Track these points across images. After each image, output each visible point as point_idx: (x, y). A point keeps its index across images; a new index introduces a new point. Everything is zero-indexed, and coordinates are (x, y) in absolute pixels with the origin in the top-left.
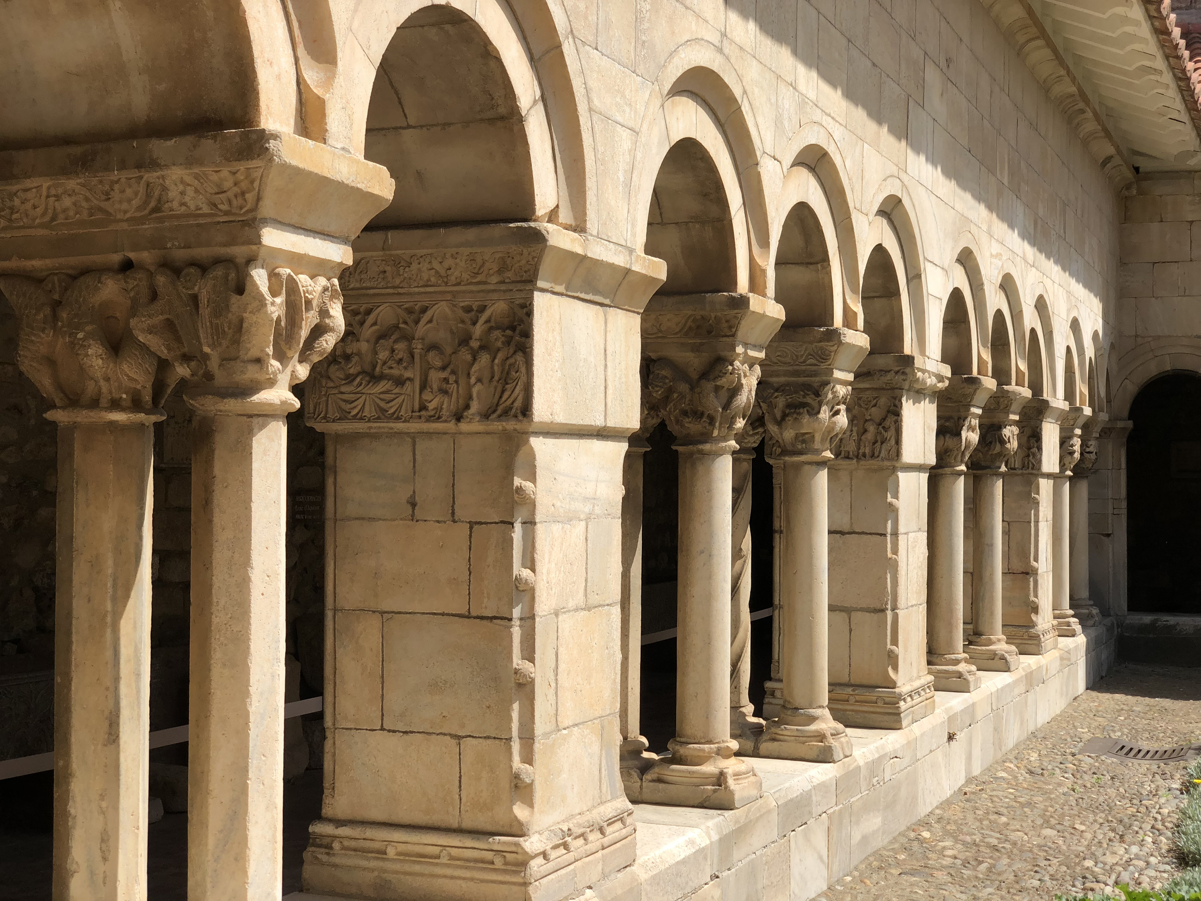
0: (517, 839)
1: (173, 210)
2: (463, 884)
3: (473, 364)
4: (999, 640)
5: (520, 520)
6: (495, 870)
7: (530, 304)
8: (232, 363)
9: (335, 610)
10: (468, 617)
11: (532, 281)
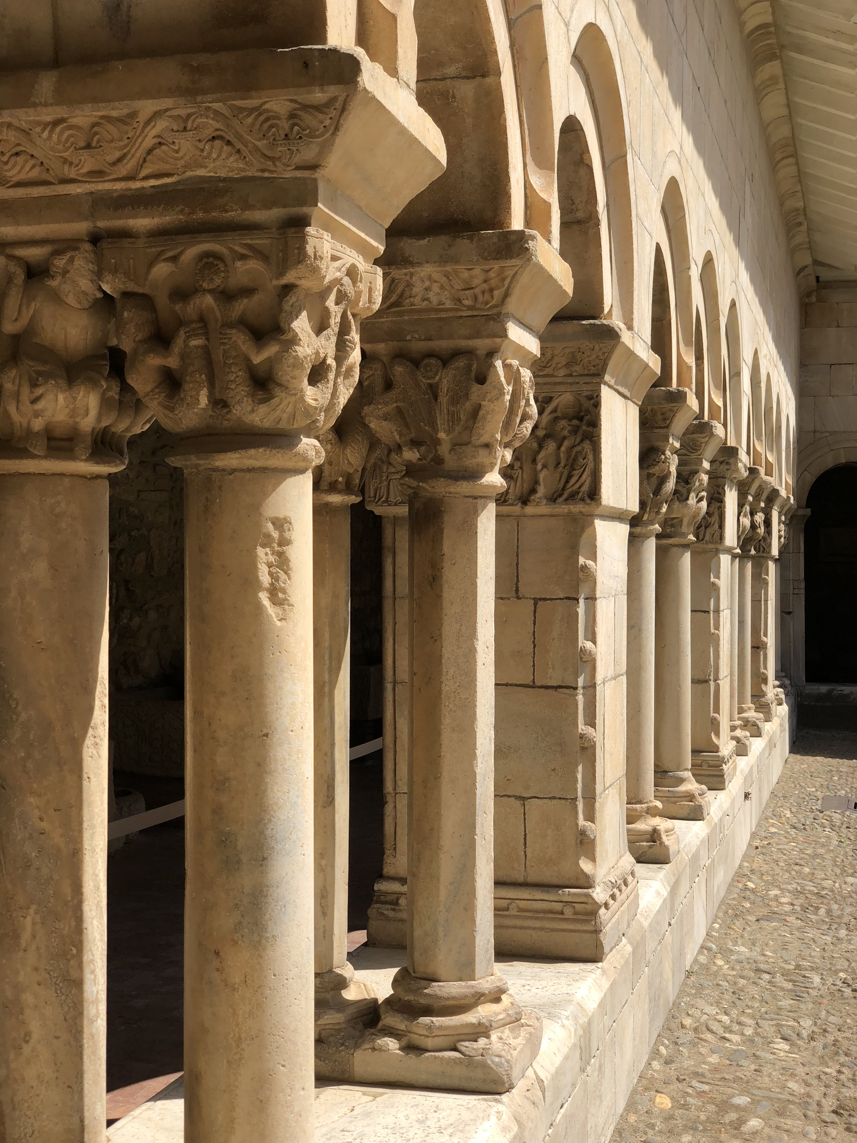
0: (586, 890)
1: (415, 305)
2: (533, 933)
3: (539, 452)
4: (750, 709)
5: (583, 596)
6: (565, 920)
7: (597, 396)
8: (463, 448)
9: (395, 682)
10: (533, 687)
11: (600, 375)
